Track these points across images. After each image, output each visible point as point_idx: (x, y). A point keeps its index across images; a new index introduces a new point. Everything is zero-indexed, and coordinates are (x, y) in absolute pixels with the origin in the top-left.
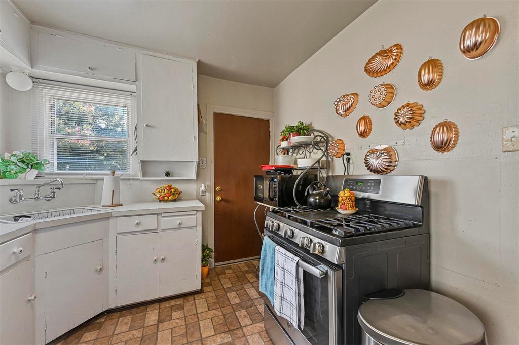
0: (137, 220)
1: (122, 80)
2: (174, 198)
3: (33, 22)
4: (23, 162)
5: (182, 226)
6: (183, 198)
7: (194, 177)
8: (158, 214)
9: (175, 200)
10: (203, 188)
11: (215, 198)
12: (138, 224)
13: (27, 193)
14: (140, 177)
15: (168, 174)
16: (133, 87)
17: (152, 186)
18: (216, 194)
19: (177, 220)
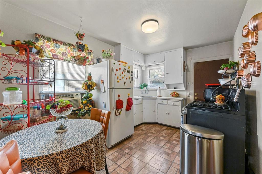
0: (162, 100)
1: (161, 62)
2: (176, 96)
3: (145, 55)
4: (144, 85)
5: (174, 105)
6: (181, 97)
7: (184, 89)
8: (167, 100)
9: (177, 97)
10: (188, 93)
11: (194, 98)
12: (162, 102)
13: (144, 92)
14: (167, 89)
15: (175, 88)
16: (164, 63)
17: (170, 92)
18: (195, 96)
19: (173, 102)
